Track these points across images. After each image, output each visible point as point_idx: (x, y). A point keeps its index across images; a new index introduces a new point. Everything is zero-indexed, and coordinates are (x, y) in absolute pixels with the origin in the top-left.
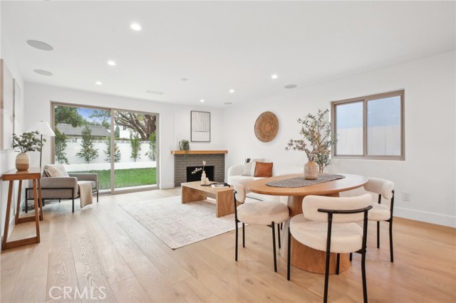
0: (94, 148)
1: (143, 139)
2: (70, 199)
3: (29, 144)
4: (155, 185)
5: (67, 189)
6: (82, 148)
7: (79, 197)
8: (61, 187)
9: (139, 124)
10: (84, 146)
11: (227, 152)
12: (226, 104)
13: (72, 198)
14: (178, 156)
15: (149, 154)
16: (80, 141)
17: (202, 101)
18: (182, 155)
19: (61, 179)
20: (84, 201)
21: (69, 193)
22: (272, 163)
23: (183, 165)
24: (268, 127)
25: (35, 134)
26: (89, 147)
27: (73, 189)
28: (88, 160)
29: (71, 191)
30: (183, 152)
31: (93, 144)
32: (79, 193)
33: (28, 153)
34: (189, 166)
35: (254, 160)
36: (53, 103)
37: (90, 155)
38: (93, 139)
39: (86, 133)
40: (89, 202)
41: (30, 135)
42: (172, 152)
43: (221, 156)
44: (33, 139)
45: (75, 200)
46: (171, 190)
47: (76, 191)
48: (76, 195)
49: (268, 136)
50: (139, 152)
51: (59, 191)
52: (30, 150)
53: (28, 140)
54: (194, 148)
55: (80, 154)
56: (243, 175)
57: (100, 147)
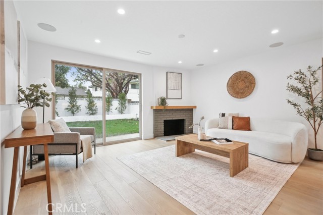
0: (78, 104)
1: (114, 97)
2: (74, 154)
3: (37, 99)
4: (137, 135)
5: (71, 145)
6: (69, 104)
7: (82, 151)
8: (65, 142)
9: (110, 86)
10: (71, 103)
11: (195, 107)
12: (197, 65)
13: (76, 154)
14: (157, 111)
15: (118, 109)
16: (67, 98)
17: (180, 62)
18: (161, 110)
19: (64, 134)
20: (85, 155)
21: (73, 148)
22: (249, 118)
23: (161, 118)
24: (241, 85)
25: (42, 87)
26: (74, 103)
27: (76, 144)
28: (73, 113)
29: (74, 147)
30: (162, 108)
31: (77, 101)
32: (82, 148)
33: (35, 108)
34: (166, 119)
35: (229, 115)
36: (53, 62)
37: (75, 110)
38: (77, 97)
39: (72, 93)
40: (89, 156)
41: (37, 87)
42: (152, 107)
43: (190, 110)
44: (41, 93)
45: (78, 155)
46: (152, 140)
47: (79, 146)
48: (79, 150)
49: (242, 93)
50: (111, 107)
51: (63, 146)
52: (38, 105)
53: (35, 93)
54: (170, 103)
55: (67, 109)
56: (220, 128)
57: (82, 103)
